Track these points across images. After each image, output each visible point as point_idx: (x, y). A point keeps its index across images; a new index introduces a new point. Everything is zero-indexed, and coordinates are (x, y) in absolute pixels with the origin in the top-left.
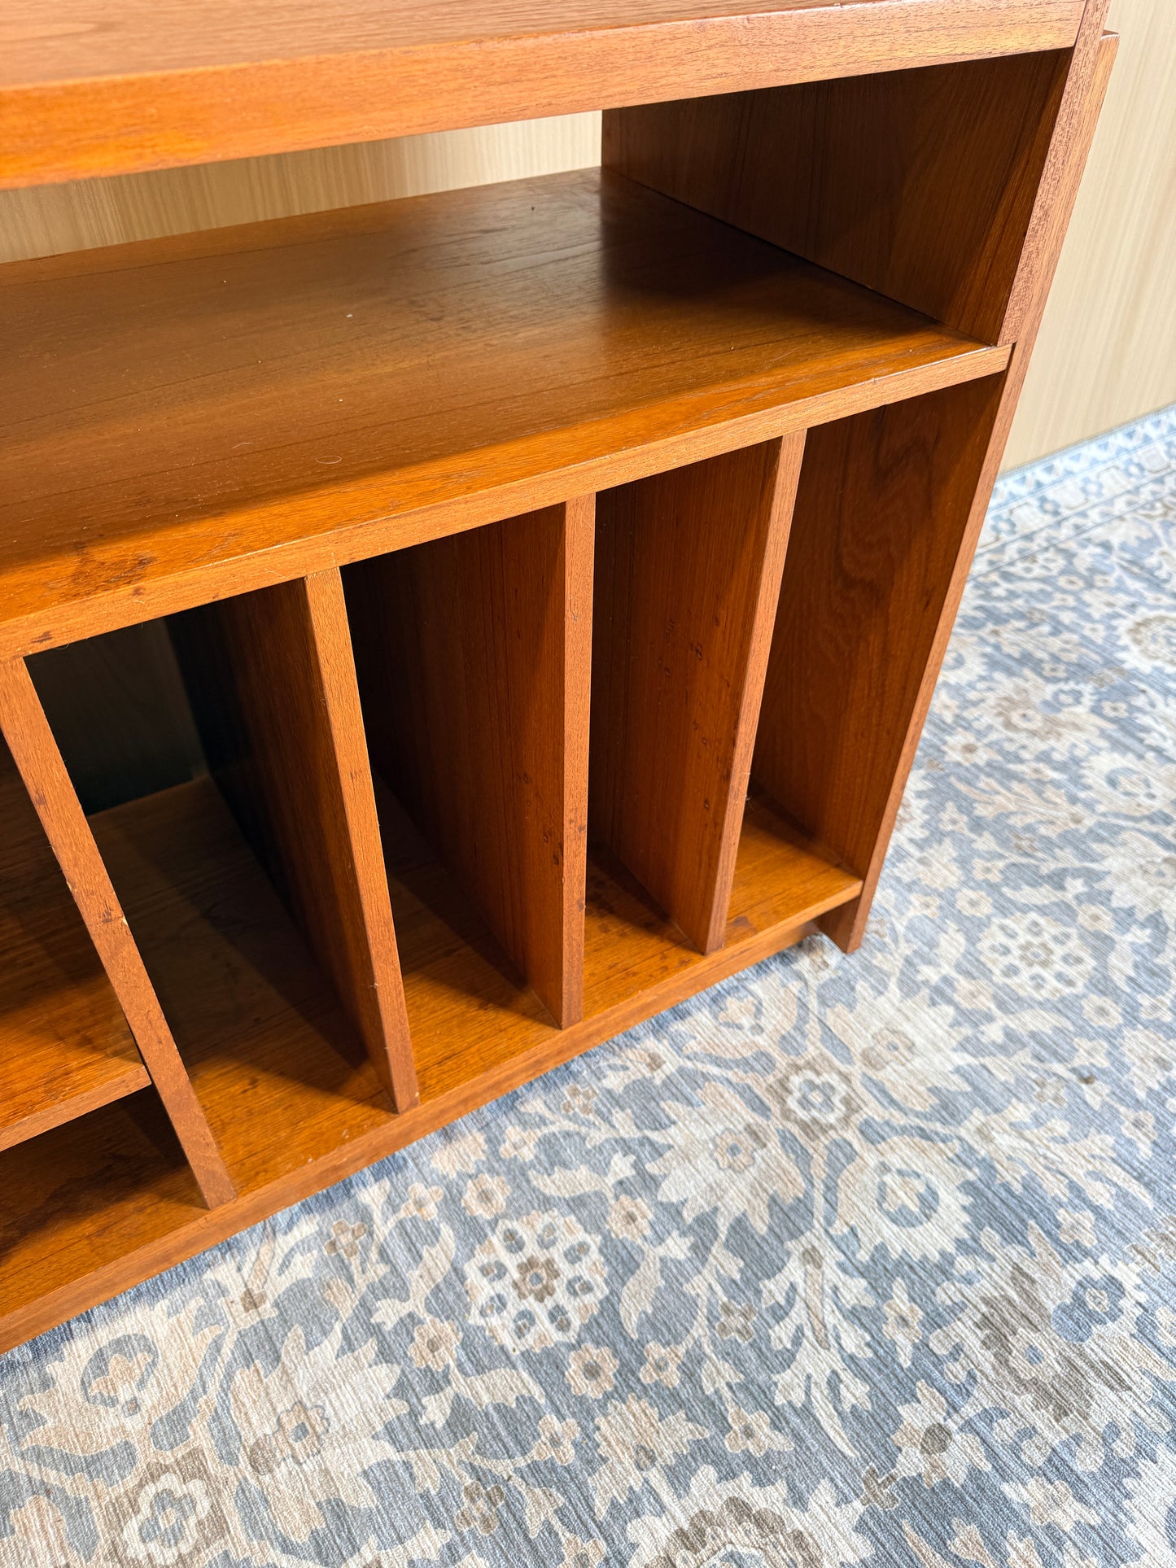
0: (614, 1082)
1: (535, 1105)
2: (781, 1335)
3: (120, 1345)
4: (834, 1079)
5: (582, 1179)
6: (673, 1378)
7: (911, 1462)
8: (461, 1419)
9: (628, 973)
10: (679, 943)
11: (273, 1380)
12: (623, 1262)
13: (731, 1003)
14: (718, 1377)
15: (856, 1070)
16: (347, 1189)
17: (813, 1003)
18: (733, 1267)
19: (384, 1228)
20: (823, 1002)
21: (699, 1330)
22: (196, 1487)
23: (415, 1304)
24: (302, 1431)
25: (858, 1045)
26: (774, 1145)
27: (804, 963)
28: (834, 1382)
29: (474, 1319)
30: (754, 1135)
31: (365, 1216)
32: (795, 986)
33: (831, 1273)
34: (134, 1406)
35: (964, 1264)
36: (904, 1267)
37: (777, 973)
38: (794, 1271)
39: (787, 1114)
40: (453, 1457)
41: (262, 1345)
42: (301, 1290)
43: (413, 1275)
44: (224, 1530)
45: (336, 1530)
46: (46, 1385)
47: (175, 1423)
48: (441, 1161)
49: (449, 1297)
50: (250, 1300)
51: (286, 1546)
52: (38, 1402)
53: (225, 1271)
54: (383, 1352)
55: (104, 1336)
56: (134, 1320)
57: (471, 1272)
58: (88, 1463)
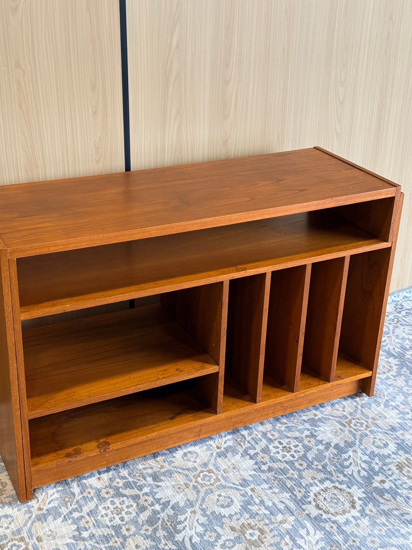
0: (304, 418)
1: (284, 420)
2: (347, 463)
3: (189, 452)
4: (364, 422)
5: (297, 434)
6: (320, 467)
7: (376, 484)
8: (270, 469)
9: (310, 384)
10: (323, 380)
11: (226, 460)
12: (308, 449)
13: (337, 406)
14: (331, 468)
15: (370, 421)
16: (238, 431)
17: (359, 407)
18: (335, 451)
19: (248, 438)
20: (362, 407)
21: (327, 460)
22: (212, 474)
23: (258, 450)
24: (234, 468)
25: (371, 416)
26: (347, 432)
27: (358, 399)
28: (359, 472)
29: (272, 454)
30: (341, 430)
31: (243, 436)
32: (355, 404)
33: (360, 454)
34: (195, 462)
35: (394, 456)
36: (378, 455)
37: (350, 400)
38: (350, 453)
39: (350, 427)
40: (269, 475)
41: (222, 455)
42: (230, 447)
43: (257, 446)
44: (219, 481)
45: (244, 483)
46: (174, 457)
47: (205, 465)
48: (261, 428)
49: (265, 450)
50: (218, 448)
51: (234, 484)
52: (173, 459)
53: (211, 442)
54: (251, 458)
55: (185, 451)
56: (191, 449)
57: (271, 447)
58: (187, 469)
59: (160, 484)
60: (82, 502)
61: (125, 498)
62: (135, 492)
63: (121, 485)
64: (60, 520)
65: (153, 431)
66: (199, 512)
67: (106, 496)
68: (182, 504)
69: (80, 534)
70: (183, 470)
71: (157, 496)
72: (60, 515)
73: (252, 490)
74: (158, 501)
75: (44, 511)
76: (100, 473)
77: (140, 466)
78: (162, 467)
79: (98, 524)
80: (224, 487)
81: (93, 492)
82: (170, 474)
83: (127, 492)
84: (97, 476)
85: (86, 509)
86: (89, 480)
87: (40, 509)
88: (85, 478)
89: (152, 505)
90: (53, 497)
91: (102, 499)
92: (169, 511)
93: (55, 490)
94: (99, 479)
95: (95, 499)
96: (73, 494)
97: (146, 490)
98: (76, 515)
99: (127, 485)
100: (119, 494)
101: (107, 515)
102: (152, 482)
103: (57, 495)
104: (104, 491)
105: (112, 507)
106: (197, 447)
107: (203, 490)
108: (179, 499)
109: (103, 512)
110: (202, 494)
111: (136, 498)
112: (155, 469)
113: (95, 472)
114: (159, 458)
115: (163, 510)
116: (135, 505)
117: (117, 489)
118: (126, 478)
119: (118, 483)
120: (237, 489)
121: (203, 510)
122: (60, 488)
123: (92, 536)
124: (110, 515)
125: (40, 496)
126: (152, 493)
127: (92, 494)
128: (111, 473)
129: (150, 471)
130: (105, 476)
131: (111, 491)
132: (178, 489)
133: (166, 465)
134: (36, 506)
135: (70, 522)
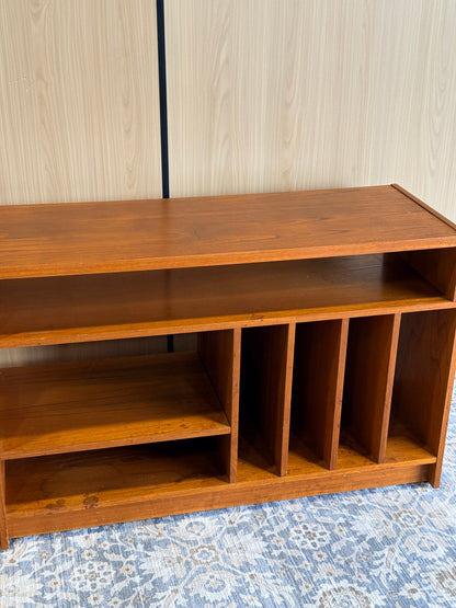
0: (346, 503)
1: (320, 502)
2: (377, 563)
3: (196, 523)
4: (416, 517)
5: (329, 520)
6: (342, 563)
7: (403, 593)
8: (282, 556)
11: (235, 537)
12: (335, 538)
13: (390, 493)
14: (355, 565)
15: (424, 517)
16: (261, 507)
17: (418, 499)
18: (368, 547)
19: (269, 517)
20: (421, 499)
21: (353, 556)
22: (212, 552)
23: (275, 532)
24: (240, 548)
25: (428, 511)
26: (390, 526)
27: (419, 489)
28: (388, 575)
29: (290, 539)
30: (385, 522)
31: (265, 514)
32: (414, 494)
33: (397, 554)
34: (199, 534)
35: (439, 562)
36: (420, 559)
37: (409, 489)
38: (386, 551)
39: (397, 520)
40: (279, 563)
41: (233, 531)
42: (245, 523)
43: (276, 527)
44: (218, 560)
45: (246, 567)
46: (177, 526)
47: (209, 540)
48: (289, 507)
49: (285, 533)
50: (231, 522)
51: (233, 566)
52: (175, 528)
53: (225, 515)
54: (264, 540)
55: (192, 520)
56: (200, 519)
57: (292, 530)
58: (187, 542)
59: (149, 553)
60: (59, 561)
61: (106, 564)
62: (120, 558)
63: (107, 548)
64: (28, 576)
65: (152, 492)
66: (182, 591)
67: (87, 558)
68: (165, 580)
69: (43, 595)
70: (182, 541)
71: (142, 567)
72: (30, 570)
73: (252, 577)
74: (140, 572)
75: (15, 564)
76: (89, 532)
77: (136, 531)
78: (160, 535)
79: (66, 588)
80: (221, 568)
81: (74, 551)
82: (166, 543)
83: (110, 557)
84: (86, 534)
85: (60, 569)
86: (76, 537)
87: (12, 561)
88: (72, 535)
89: (133, 575)
90: (31, 550)
91: (80, 560)
92: (149, 586)
93: (36, 543)
94: (86, 538)
95: (74, 559)
96: (53, 550)
97: (132, 558)
98: (47, 573)
99: (114, 550)
100: (101, 558)
101: (79, 579)
102: (142, 550)
103: (35, 549)
104: (86, 552)
105: (88, 571)
106: (207, 518)
107: (194, 568)
108: (165, 574)
109: (77, 575)
110: (192, 572)
111: (118, 565)
112: (151, 536)
113: (86, 530)
114: (161, 525)
115: (142, 583)
116: (114, 572)
117: (101, 552)
118: (116, 541)
119: (105, 545)
120: (234, 573)
121: (187, 590)
122: (42, 542)
123: (55, 599)
124: (83, 580)
125: (18, 546)
126: (138, 563)
127: (73, 553)
128: (102, 533)
129: (144, 537)
130: (94, 536)
131: (94, 553)
132: (168, 562)
133: (165, 533)
134: (10, 557)
135: (38, 580)
